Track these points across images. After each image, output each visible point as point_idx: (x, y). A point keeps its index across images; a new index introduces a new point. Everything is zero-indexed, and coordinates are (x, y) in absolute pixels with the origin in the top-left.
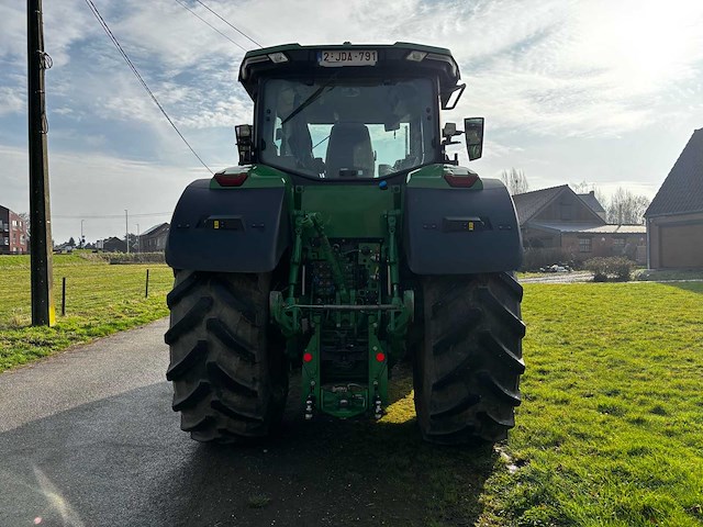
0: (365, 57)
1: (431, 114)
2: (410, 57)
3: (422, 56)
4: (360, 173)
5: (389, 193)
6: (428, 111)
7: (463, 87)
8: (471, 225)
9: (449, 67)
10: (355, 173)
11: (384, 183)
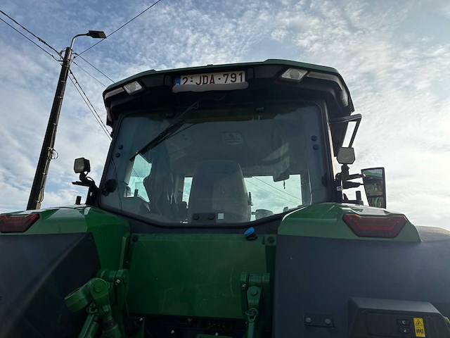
0: (230, 78)
1: (318, 142)
2: (287, 75)
3: (301, 74)
4: (221, 216)
5: (259, 246)
6: (314, 139)
7: (358, 119)
8: (419, 324)
9: (339, 92)
10: (214, 216)
11: (251, 230)
